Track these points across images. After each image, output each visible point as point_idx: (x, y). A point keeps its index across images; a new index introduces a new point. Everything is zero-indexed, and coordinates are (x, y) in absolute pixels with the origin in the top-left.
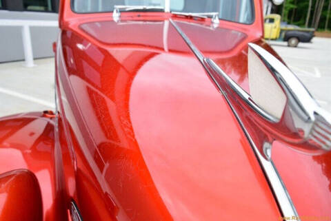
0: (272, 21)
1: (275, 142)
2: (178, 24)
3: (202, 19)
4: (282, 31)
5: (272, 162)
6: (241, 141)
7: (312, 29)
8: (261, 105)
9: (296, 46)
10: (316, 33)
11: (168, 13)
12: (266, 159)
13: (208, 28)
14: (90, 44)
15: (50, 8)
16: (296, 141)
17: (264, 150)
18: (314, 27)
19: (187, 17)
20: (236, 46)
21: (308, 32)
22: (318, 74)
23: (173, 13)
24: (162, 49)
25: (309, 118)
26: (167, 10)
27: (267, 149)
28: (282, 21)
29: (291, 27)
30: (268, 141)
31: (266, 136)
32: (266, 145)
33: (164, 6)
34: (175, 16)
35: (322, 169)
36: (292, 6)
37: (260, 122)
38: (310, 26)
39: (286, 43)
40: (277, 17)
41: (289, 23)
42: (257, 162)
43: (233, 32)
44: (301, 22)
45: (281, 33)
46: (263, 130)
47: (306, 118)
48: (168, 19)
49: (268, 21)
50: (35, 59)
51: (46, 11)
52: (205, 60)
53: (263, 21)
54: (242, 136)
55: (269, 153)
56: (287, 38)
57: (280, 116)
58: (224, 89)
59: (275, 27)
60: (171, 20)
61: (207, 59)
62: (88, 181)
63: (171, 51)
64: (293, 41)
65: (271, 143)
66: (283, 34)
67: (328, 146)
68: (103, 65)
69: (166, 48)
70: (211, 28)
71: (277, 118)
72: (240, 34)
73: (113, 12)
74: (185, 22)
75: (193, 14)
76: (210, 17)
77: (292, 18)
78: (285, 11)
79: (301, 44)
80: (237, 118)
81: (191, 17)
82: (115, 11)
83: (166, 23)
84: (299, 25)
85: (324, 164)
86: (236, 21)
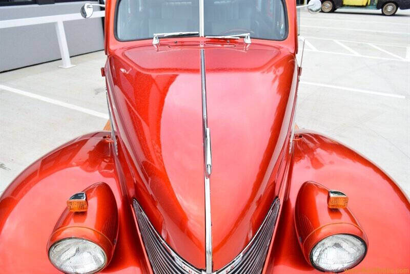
14: (131, 69)
23: (206, 37)
26: (201, 35)
33: (199, 31)
50: (71, 57)
62: (141, 188)
68: (136, 79)
73: (153, 39)
75: (226, 37)
76: (243, 37)
82: (154, 38)
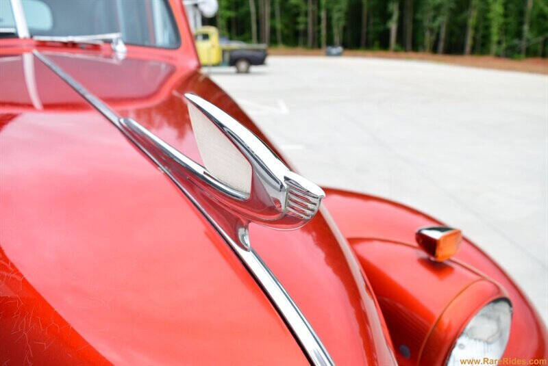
0: (206, 37)
1: (251, 225)
2: (51, 57)
3: (95, 47)
4: (224, 52)
5: (253, 252)
6: (206, 233)
7: (263, 46)
8: (222, 179)
9: (247, 72)
10: (270, 51)
11: (25, 39)
12: (246, 250)
13: (108, 61)
16: (275, 217)
17: (240, 237)
18: (265, 42)
19: (66, 45)
20: (162, 84)
21: (258, 50)
22: (284, 110)
24: (30, 106)
25: (282, 186)
26: (23, 33)
27: (243, 236)
28: (221, 36)
29: (236, 45)
30: (242, 225)
31: (238, 220)
32: (241, 231)
33: (15, 27)
34: (42, 45)
35: (314, 240)
37: (226, 202)
38: (259, 40)
39: (232, 69)
40: (212, 31)
41: (231, 39)
42: (234, 256)
43: (152, 63)
44: (247, 35)
45: (223, 54)
46: (233, 213)
47: (279, 186)
48: (29, 51)
49: (200, 38)
52: (122, 121)
53: (193, 38)
54: (208, 227)
55: (247, 241)
56: (233, 62)
57: (248, 189)
58: (165, 164)
59: (213, 46)
60: (36, 52)
61: (126, 121)
63: (48, 107)
64: (243, 65)
65: (246, 227)
66: (227, 57)
67: (312, 210)
69: (37, 103)
70: (114, 61)
71: (246, 193)
72: (163, 66)
74: (66, 54)
75: (77, 39)
76: (108, 42)
77: (234, 30)
78: (221, 22)
79: (254, 69)
80: (194, 204)
81: (74, 45)
83: (28, 59)
84: (245, 40)
85: (314, 234)
86: (152, 44)
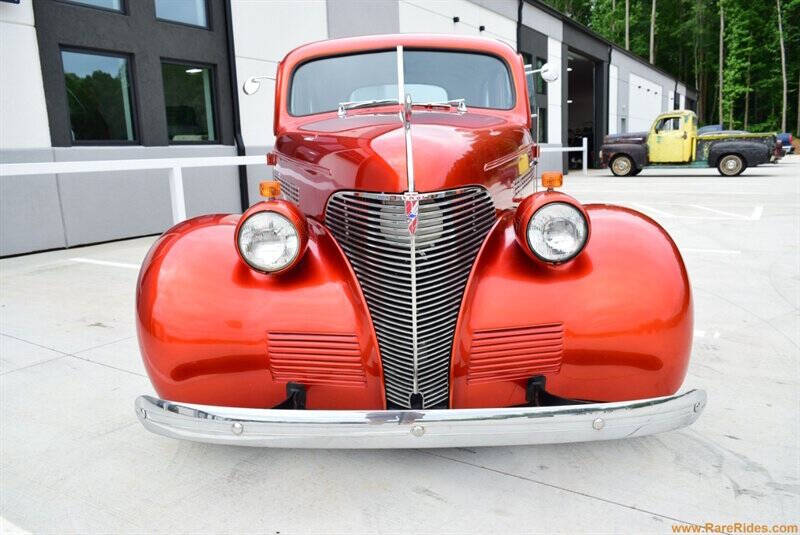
3: (446, 108)
4: (700, 143)
9: (740, 175)
15: (211, 136)
19: (426, 107)
36: (740, 89)
45: (699, 148)
51: (205, 142)
56: (715, 159)
66: (706, 150)
70: (458, 114)
76: (456, 105)
81: (431, 107)
82: (340, 109)
